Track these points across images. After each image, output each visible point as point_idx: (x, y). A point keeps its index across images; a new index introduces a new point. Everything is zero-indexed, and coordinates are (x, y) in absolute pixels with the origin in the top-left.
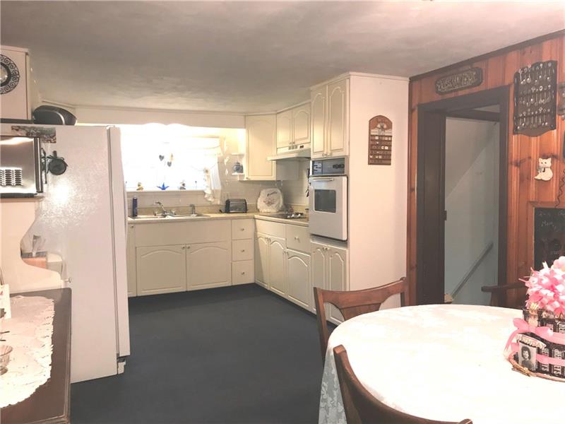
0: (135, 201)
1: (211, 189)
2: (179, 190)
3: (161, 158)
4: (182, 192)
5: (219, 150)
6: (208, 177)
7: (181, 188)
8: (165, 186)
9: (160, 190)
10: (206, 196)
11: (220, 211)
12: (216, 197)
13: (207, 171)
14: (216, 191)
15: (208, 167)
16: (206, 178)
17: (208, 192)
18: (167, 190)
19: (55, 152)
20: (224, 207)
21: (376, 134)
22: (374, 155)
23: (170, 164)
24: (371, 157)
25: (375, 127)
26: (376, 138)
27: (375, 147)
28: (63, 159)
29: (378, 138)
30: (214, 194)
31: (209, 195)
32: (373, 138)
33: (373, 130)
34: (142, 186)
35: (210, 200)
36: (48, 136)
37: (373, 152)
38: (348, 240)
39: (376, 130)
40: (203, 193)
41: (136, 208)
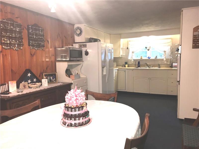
0: (139, 62)
1: (166, 58)
3: (146, 48)
4: (156, 60)
5: (170, 44)
7: (155, 58)
8: (149, 57)
9: (148, 59)
10: (164, 61)
11: (170, 67)
13: (165, 52)
14: (169, 59)
15: (166, 50)
16: (165, 54)
17: (165, 59)
18: (150, 59)
19: (86, 50)
20: (171, 65)
21: (197, 34)
22: (196, 44)
23: (148, 50)
24: (194, 45)
25: (196, 31)
26: (197, 36)
27: (196, 40)
28: (88, 52)
29: (198, 36)
30: (167, 60)
31: (165, 61)
32: (195, 36)
33: (195, 33)
34: (142, 57)
35: (165, 62)
36: (85, 46)
37: (195, 43)
38: (179, 81)
39: (197, 33)
40: (163, 60)
41: (139, 65)
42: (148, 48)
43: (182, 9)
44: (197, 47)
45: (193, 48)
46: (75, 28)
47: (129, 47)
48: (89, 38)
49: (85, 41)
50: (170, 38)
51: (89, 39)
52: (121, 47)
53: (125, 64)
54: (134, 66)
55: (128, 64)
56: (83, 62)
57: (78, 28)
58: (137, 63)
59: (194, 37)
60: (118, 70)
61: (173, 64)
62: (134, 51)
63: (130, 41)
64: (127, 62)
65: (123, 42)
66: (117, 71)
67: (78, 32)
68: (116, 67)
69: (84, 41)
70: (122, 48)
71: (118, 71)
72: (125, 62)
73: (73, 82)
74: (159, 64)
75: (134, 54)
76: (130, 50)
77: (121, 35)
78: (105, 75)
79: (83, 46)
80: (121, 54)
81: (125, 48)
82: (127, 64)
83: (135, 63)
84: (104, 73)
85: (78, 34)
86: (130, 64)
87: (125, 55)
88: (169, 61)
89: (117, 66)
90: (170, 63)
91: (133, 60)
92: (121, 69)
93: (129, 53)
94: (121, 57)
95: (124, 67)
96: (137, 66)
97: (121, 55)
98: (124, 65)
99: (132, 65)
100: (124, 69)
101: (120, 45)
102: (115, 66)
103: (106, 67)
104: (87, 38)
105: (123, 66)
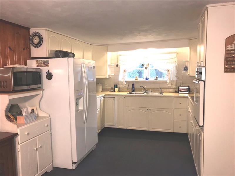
0: (133, 85)
1: (170, 80)
2: (154, 80)
3: (143, 65)
4: (156, 82)
5: (176, 59)
6: (169, 74)
7: (155, 79)
8: (147, 78)
9: (145, 80)
10: (167, 84)
11: (176, 91)
12: (173, 84)
13: (168, 71)
14: (173, 81)
15: (169, 69)
16: (168, 74)
17: (168, 81)
18: (148, 80)
19: (49, 70)
20: (178, 89)
21: (232, 49)
22: (230, 65)
23: (146, 68)
24: (226, 67)
25: (231, 43)
26: (232, 52)
27: (231, 59)
28: (51, 73)
29: (234, 52)
30: (171, 82)
31: (169, 83)
32: (228, 52)
33: (230, 46)
34: (137, 78)
35: (169, 85)
36: (47, 64)
37: (229, 63)
38: (203, 126)
39: (232, 46)
40: (166, 82)
41: (133, 88)
42: (145, 66)
43: (207, 6)
44: (232, 70)
45: (225, 72)
46: (30, 34)
47: (119, 64)
48: (56, 50)
49: (47, 56)
50: (175, 52)
51: (55, 53)
52: (109, 63)
53: (115, 88)
54: (126, 89)
55: (119, 87)
56: (43, 90)
57: (36, 34)
58: (131, 86)
59: (227, 54)
60: (104, 97)
61: (180, 87)
62: (126, 70)
63: (120, 55)
64: (116, 85)
65: (111, 56)
66: (102, 99)
67: (36, 40)
68: (102, 92)
69: (45, 56)
70: (109, 66)
71: (104, 99)
72: (114, 85)
73: (20, 130)
74: (160, 87)
75: (126, 74)
76: (120, 67)
77: (107, 46)
78: (82, 111)
79: (44, 63)
80: (109, 73)
81: (114, 65)
82: (116, 88)
83: (128, 86)
84: (81, 108)
85: (36, 44)
86: (121, 88)
87: (114, 75)
88: (175, 83)
89: (103, 90)
90: (176, 86)
91: (126, 81)
92: (109, 95)
93: (119, 72)
94: (108, 77)
95: (113, 91)
96: (131, 90)
97: (109, 75)
98: (113, 88)
99: (124, 89)
100: (113, 95)
101: (106, 61)
102: (101, 90)
103: (83, 98)
104: (51, 51)
105: (111, 90)
